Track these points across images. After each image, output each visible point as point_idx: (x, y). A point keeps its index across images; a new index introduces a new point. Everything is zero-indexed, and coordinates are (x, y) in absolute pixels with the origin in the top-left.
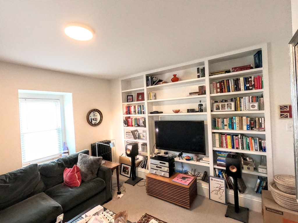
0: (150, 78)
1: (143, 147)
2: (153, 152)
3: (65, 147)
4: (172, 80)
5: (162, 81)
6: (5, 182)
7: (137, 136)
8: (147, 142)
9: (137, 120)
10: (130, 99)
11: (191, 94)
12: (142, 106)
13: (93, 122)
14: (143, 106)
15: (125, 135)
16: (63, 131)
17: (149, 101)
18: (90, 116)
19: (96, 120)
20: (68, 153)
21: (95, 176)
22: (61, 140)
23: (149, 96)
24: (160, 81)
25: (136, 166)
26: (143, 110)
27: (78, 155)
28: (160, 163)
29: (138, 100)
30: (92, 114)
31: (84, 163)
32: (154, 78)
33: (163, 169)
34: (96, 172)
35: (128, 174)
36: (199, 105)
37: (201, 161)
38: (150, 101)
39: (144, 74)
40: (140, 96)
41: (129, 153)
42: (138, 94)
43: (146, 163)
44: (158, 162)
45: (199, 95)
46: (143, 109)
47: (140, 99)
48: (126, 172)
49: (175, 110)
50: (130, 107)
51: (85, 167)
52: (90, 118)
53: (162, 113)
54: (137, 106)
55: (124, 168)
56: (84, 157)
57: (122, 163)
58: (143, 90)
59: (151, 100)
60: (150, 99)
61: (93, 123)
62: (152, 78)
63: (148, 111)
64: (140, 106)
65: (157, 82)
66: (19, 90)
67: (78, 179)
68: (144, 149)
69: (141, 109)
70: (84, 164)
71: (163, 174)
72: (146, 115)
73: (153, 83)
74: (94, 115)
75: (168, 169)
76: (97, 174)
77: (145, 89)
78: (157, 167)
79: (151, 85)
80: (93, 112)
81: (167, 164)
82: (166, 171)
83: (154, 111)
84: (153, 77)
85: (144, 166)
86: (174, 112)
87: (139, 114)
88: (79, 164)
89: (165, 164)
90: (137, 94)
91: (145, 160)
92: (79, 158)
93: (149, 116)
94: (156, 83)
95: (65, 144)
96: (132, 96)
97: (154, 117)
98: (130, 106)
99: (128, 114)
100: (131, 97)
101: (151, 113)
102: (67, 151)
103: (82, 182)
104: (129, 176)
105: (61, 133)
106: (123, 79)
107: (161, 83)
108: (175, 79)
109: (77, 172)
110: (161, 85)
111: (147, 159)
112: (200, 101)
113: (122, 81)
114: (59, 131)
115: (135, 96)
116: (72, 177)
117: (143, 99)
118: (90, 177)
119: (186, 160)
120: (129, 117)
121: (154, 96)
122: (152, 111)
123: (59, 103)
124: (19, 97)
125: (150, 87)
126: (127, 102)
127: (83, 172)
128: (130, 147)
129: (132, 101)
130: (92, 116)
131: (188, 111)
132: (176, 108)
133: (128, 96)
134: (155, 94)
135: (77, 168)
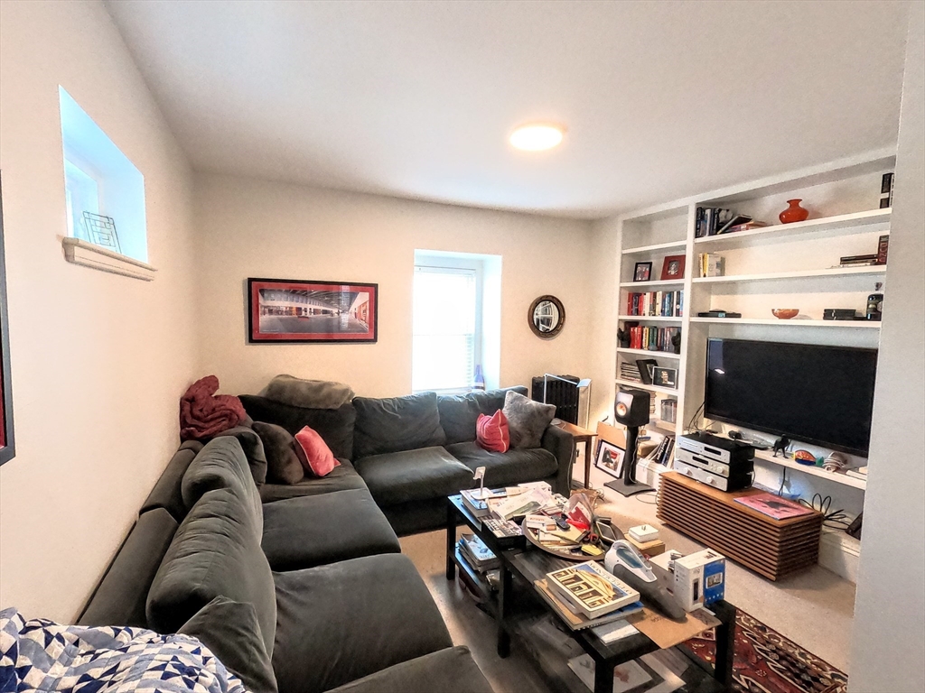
0: (708, 212)
1: (666, 409)
2: (692, 423)
3: (480, 376)
4: (781, 216)
5: (750, 220)
6: (394, 410)
7: (652, 377)
8: (680, 393)
9: (655, 333)
10: (643, 274)
11: (845, 261)
12: (675, 293)
13: (542, 327)
14: (679, 293)
15: (619, 369)
16: (478, 341)
17: (697, 280)
18: (535, 312)
19: (548, 322)
20: (483, 388)
21: (538, 443)
22: (473, 359)
23: (699, 266)
24: (742, 220)
25: (639, 453)
26: (678, 307)
27: (505, 392)
28: (706, 449)
29: (665, 276)
30: (540, 307)
31: (516, 409)
32: (722, 214)
33: (712, 466)
34: (540, 435)
35: (615, 469)
36: (871, 297)
37: (849, 472)
38: (702, 279)
39: (691, 203)
40: (674, 264)
41: (622, 413)
42: (669, 261)
43: (670, 452)
44: (699, 447)
45: (876, 264)
46: (678, 303)
47: (673, 273)
48: (611, 465)
49: (781, 308)
50: (641, 294)
51: (518, 419)
52: (535, 317)
53: (738, 316)
54: (661, 292)
55: (607, 452)
56: (516, 398)
57: (603, 441)
58: (684, 247)
59: (705, 276)
60: (702, 275)
61: (541, 329)
62: (715, 214)
63: (692, 309)
64: (671, 294)
65: (729, 223)
66: (416, 250)
67: (504, 439)
68: (669, 413)
69: (671, 302)
70: (518, 413)
71: (709, 479)
72: (685, 321)
73: (717, 227)
74: (545, 311)
75: (727, 468)
76: (542, 440)
77: (688, 243)
78: (694, 458)
79: (710, 234)
80: (543, 303)
81: (726, 455)
82: (719, 472)
83: (711, 309)
84: (720, 210)
85: (662, 458)
86: (775, 314)
87: (663, 315)
88: (505, 411)
89: (719, 453)
90: (663, 260)
91: (667, 442)
92: (508, 399)
93: (691, 324)
94: (727, 229)
95: (478, 369)
96: (651, 264)
97: (710, 326)
98: (640, 292)
99: (632, 314)
100: (645, 269)
101: (702, 315)
102: (481, 385)
103: (511, 447)
104: (617, 474)
105: (473, 343)
106: (628, 218)
107: (743, 226)
108: (795, 213)
109: (502, 425)
110: (743, 233)
111: (673, 441)
112: (878, 286)
113: (625, 222)
114: (469, 339)
115: (658, 264)
116: (491, 431)
117: (680, 274)
118: (526, 440)
119: (798, 460)
120: (635, 324)
121: (717, 267)
122: (706, 311)
123: (474, 279)
124: (415, 263)
125: (706, 238)
126: (635, 280)
127: (513, 428)
128: (627, 400)
129: (649, 280)
130: (539, 314)
131: (828, 314)
132: (787, 303)
133: (637, 264)
134: (723, 260)
135: (503, 417)
